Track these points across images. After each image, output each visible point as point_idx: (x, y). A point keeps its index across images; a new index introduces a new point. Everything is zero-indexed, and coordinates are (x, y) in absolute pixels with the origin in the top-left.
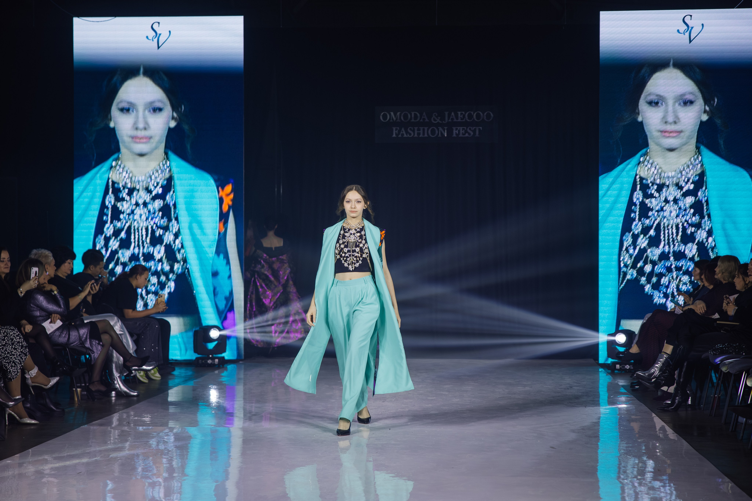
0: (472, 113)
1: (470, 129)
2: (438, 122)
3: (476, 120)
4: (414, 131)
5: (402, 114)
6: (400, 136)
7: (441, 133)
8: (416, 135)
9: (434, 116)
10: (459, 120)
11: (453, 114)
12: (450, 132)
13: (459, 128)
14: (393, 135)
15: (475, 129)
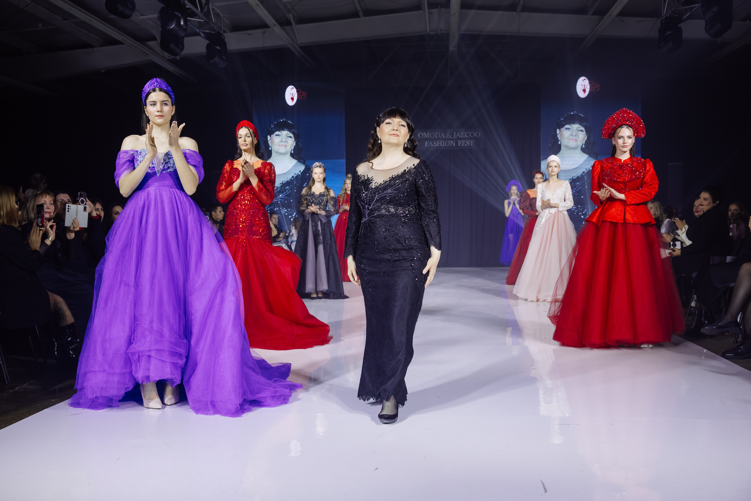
0: (469, 133)
1: (468, 142)
2: (450, 138)
3: (471, 136)
4: (437, 143)
5: (430, 135)
6: (429, 146)
7: (452, 144)
8: (438, 145)
9: (448, 135)
10: (462, 137)
11: (458, 133)
12: (457, 143)
13: (461, 141)
14: (425, 145)
15: (471, 142)
